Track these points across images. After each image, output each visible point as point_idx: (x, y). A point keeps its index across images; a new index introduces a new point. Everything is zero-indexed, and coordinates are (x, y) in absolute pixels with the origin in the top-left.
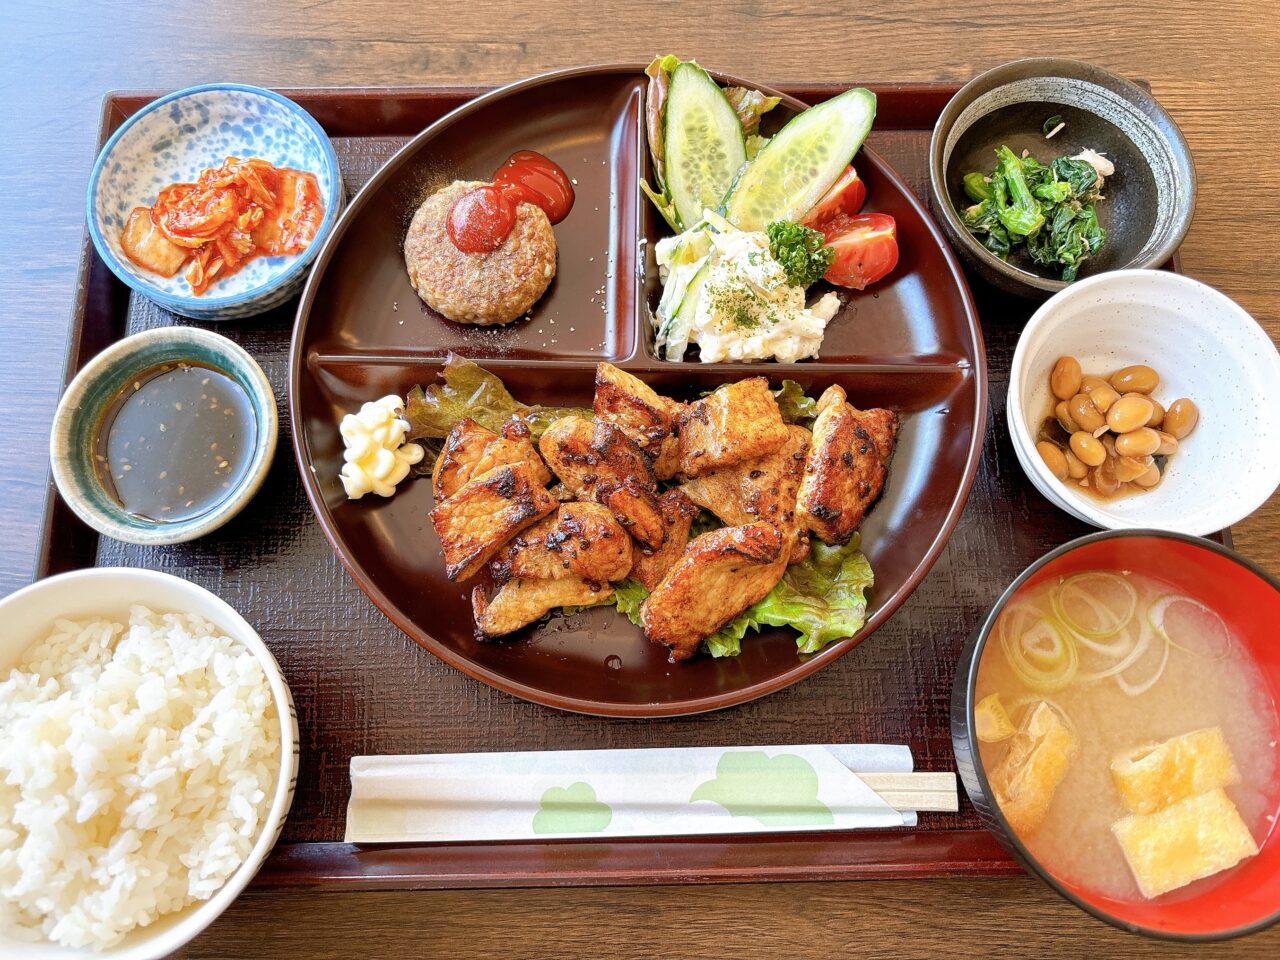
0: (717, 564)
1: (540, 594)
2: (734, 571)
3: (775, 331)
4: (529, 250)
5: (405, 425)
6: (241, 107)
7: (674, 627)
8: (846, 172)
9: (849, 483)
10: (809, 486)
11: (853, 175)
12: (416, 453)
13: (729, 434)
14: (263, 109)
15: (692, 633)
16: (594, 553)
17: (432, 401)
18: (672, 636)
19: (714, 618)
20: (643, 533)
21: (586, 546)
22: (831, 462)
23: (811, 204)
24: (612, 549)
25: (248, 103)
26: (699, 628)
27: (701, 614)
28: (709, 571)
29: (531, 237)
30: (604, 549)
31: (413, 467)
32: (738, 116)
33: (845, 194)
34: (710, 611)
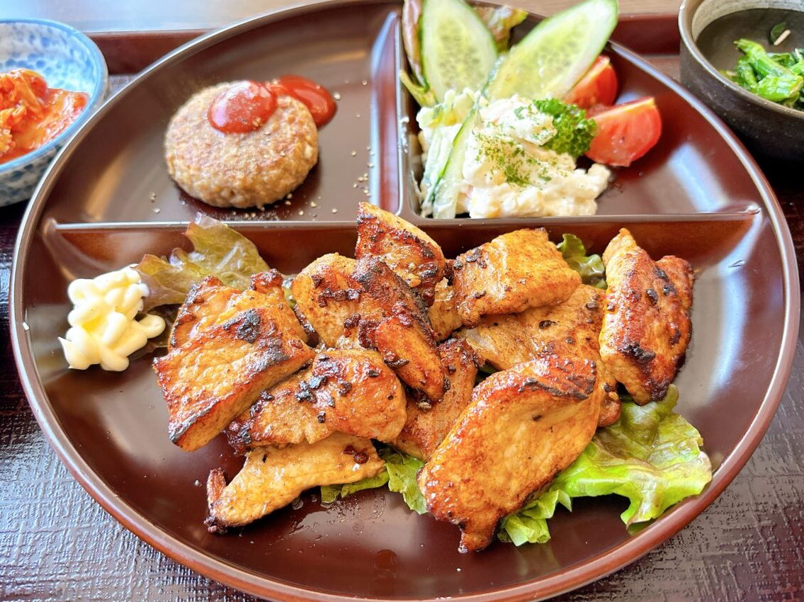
0: (514, 407)
1: (292, 469)
2: (537, 418)
3: (548, 189)
4: (288, 131)
5: (143, 289)
6: (26, 42)
7: (465, 496)
8: (597, 61)
9: (656, 324)
10: (612, 324)
11: (605, 62)
12: (155, 324)
13: (512, 274)
14: (45, 41)
15: (489, 506)
16: (356, 399)
17: (177, 265)
18: (463, 511)
19: (515, 486)
20: (419, 376)
21: (348, 390)
22: (635, 297)
23: (569, 87)
24: (379, 393)
25: (32, 37)
26: (498, 501)
27: (500, 480)
28: (504, 418)
29: (291, 121)
30: (369, 393)
31: (150, 340)
32: (491, 30)
33: (599, 81)
34: (509, 476)
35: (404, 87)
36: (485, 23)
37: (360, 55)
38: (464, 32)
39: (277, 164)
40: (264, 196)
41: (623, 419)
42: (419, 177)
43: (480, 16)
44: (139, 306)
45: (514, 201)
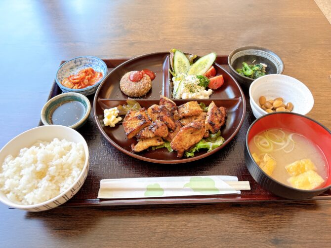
0: (187, 131)
1: (147, 143)
2: (192, 133)
3: (198, 94)
4: (146, 81)
5: (118, 112)
6: (88, 61)
8: (211, 67)
9: (216, 119)
10: (208, 118)
11: (213, 67)
12: (120, 119)
13: (189, 109)
15: (183, 148)
17: (124, 107)
18: (178, 149)
19: (187, 145)
20: (171, 126)
21: (158, 128)
24: (164, 128)
28: (186, 133)
30: (161, 129)
31: (119, 122)
33: (211, 71)
35: (170, 72)
36: (188, 58)
37: (161, 65)
38: (183, 61)
39: (143, 88)
40: (141, 95)
41: (210, 137)
42: (172, 91)
43: (187, 57)
44: (117, 115)
45: (191, 96)
